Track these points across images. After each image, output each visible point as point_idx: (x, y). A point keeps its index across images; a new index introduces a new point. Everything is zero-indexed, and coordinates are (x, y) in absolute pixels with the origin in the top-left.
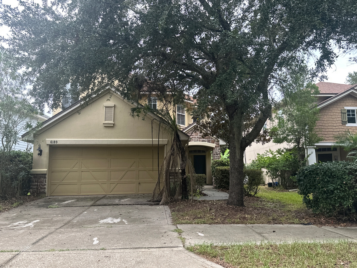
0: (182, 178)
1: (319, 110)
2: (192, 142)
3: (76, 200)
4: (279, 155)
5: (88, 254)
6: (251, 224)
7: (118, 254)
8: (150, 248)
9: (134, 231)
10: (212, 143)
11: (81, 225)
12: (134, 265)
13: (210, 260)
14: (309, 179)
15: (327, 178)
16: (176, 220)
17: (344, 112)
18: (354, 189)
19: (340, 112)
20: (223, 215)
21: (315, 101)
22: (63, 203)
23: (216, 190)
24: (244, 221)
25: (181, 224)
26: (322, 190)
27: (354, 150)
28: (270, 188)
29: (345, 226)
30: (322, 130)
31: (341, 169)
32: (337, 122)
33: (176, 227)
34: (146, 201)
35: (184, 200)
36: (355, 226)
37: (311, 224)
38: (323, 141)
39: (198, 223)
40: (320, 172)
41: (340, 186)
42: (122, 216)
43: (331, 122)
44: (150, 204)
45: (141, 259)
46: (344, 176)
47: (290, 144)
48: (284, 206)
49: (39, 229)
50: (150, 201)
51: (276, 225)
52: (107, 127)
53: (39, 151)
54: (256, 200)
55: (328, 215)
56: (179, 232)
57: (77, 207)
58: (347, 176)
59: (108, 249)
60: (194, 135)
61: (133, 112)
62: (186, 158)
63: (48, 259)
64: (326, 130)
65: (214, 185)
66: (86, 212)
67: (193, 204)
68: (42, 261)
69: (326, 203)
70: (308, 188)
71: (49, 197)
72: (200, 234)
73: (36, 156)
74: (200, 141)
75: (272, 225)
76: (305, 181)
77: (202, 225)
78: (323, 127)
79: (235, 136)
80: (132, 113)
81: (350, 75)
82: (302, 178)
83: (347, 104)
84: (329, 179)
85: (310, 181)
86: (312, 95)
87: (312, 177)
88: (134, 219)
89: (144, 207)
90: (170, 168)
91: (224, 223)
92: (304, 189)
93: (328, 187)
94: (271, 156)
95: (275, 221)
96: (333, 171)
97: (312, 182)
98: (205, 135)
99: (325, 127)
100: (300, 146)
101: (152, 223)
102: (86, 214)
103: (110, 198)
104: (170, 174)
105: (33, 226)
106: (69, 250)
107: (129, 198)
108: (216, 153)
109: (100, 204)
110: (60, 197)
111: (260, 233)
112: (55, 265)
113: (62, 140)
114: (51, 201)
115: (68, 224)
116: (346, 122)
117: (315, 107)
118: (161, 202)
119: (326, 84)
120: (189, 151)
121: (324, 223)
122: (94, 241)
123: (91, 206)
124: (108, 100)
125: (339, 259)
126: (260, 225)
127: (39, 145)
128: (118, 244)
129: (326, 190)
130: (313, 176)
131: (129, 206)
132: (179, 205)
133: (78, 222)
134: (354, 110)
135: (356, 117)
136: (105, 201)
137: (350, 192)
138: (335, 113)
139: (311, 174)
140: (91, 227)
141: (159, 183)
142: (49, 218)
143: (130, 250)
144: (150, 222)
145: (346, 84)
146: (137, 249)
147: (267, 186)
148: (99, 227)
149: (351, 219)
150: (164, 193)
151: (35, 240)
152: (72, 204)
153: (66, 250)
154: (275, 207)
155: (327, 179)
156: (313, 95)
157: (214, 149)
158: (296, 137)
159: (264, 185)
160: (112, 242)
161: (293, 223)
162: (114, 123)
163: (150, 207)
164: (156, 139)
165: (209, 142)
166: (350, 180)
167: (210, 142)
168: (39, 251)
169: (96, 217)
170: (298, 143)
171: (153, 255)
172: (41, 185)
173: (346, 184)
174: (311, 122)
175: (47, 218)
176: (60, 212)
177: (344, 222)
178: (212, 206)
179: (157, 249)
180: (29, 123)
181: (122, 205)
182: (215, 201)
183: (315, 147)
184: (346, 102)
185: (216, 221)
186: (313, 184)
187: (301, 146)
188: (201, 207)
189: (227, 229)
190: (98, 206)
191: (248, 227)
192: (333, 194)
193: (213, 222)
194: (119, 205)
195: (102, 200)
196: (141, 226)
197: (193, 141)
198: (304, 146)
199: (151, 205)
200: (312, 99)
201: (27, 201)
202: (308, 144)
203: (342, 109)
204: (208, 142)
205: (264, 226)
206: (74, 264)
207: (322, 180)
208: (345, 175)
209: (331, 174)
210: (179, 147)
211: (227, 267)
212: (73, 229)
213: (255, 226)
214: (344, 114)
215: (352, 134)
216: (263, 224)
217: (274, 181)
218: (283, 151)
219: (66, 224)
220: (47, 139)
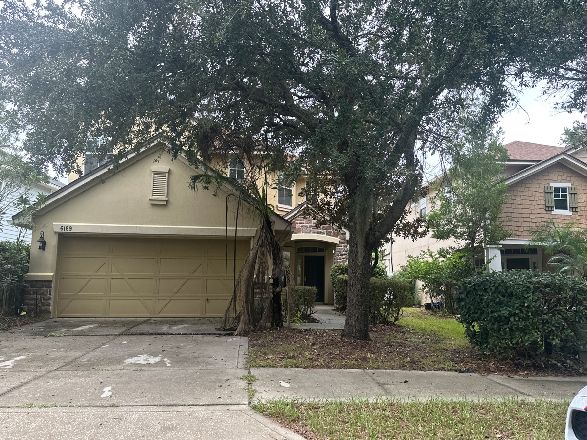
0: (274, 292)
1: (509, 186)
2: (301, 234)
3: (97, 325)
4: (442, 259)
5: (87, 413)
6: (373, 368)
7: (135, 414)
8: (193, 405)
9: (177, 378)
10: (333, 236)
11: (92, 365)
12: (157, 433)
13: (285, 427)
14: (473, 298)
15: (500, 296)
16: (252, 360)
17: (549, 191)
18: (543, 315)
19: (543, 190)
20: (330, 353)
21: (501, 173)
22: (76, 329)
23: (336, 313)
24: (362, 364)
25: (258, 367)
26: (492, 316)
27: (560, 252)
28: (428, 311)
29: (527, 375)
30: (512, 219)
31: (521, 283)
32: (537, 207)
33: (249, 372)
34: (214, 329)
35: (276, 329)
36: (542, 376)
37: (471, 372)
38: (512, 237)
39: (286, 366)
40: (489, 287)
41: (519, 310)
42: (165, 352)
43: (527, 206)
44: (218, 334)
45: (172, 424)
46: (526, 294)
47: (459, 240)
48: (437, 342)
49: (20, 371)
50: (219, 329)
51: (414, 371)
52: (156, 205)
53: (41, 242)
54: (396, 331)
55: (501, 357)
56: (249, 380)
57: (96, 337)
58: (530, 294)
59: (122, 406)
60: (305, 222)
61: (194, 182)
62: (281, 260)
63: (16, 420)
64: (520, 220)
65: (336, 305)
66: (108, 345)
67: (289, 334)
68: (5, 424)
69: (499, 338)
70: (471, 312)
71: (55, 319)
72: (283, 384)
73: (35, 251)
74: (314, 233)
75: (407, 371)
76: (467, 300)
77: (292, 369)
78: (514, 215)
79: (357, 225)
80: (192, 184)
81: (567, 132)
82: (463, 296)
83: (555, 178)
84: (502, 299)
85: (475, 302)
86: (496, 163)
87: (477, 295)
88: (184, 357)
89: (206, 338)
90: (255, 276)
91: (329, 367)
92: (466, 314)
93: (500, 311)
94: (430, 260)
95: (414, 365)
96: (509, 285)
97: (478, 302)
98: (321, 223)
99: (518, 215)
100: (475, 245)
101: (212, 364)
102: (107, 349)
103: (156, 323)
104: (253, 286)
105: (12, 365)
106: (56, 406)
107: (186, 323)
108: (340, 252)
109: (135, 332)
110: (73, 320)
111: (382, 384)
112: (26, 430)
113: (80, 225)
114: (56, 326)
115: (72, 365)
116: (552, 207)
117: (502, 182)
118: (237, 330)
119: (523, 145)
120: (298, 249)
121: (493, 370)
122: (104, 391)
123: (119, 335)
124: (156, 161)
125: (496, 429)
126: (388, 370)
127: (42, 233)
128: (142, 398)
129: (497, 316)
130: (479, 293)
131: (183, 337)
132: (265, 337)
133: (89, 361)
134: (566, 188)
135: (568, 199)
136: (145, 328)
137: (536, 320)
138: (534, 193)
139: (476, 290)
140: (108, 369)
141: (234, 299)
142: (43, 354)
143: (158, 408)
144: (208, 363)
145: (560, 146)
146: (170, 407)
147: (423, 309)
148: (120, 370)
149: (537, 364)
150: (242, 317)
151: (6, 388)
152: (90, 331)
153: (52, 407)
154: (423, 343)
155: (500, 299)
156: (499, 162)
157: (337, 246)
158: (470, 230)
159: (420, 308)
160: (133, 394)
161: (443, 369)
162: (166, 199)
163: (217, 339)
164: (232, 228)
165: (329, 234)
166: (536, 301)
167: (331, 235)
168: (6, 407)
169: (122, 354)
170: (473, 239)
171: (194, 416)
172: (42, 299)
173: (528, 307)
174: (493, 205)
175: (39, 354)
176: (66, 344)
177: (526, 368)
178: (317, 339)
179: (204, 407)
180: (24, 196)
181: (172, 334)
182: (327, 331)
183: (499, 246)
184: (552, 174)
185: (318, 363)
186: (480, 305)
187: (477, 245)
188: (301, 340)
189: (330, 376)
190: (130, 335)
191: (368, 373)
192: (508, 323)
193: (311, 364)
194: (166, 335)
195: (140, 326)
196: (191, 370)
197: (303, 232)
198: (483, 246)
199: (220, 335)
200: (496, 168)
201: (17, 326)
202: (488, 241)
203: (546, 186)
204: (327, 235)
205: (394, 372)
206: (58, 429)
207: (493, 300)
208: (528, 293)
209: (506, 290)
210: (269, 240)
211: (310, 438)
212: (76, 372)
213: (378, 372)
214: (549, 194)
215: (559, 227)
216: (392, 368)
217: (434, 301)
218: (447, 253)
219: (68, 364)
220: (54, 224)
